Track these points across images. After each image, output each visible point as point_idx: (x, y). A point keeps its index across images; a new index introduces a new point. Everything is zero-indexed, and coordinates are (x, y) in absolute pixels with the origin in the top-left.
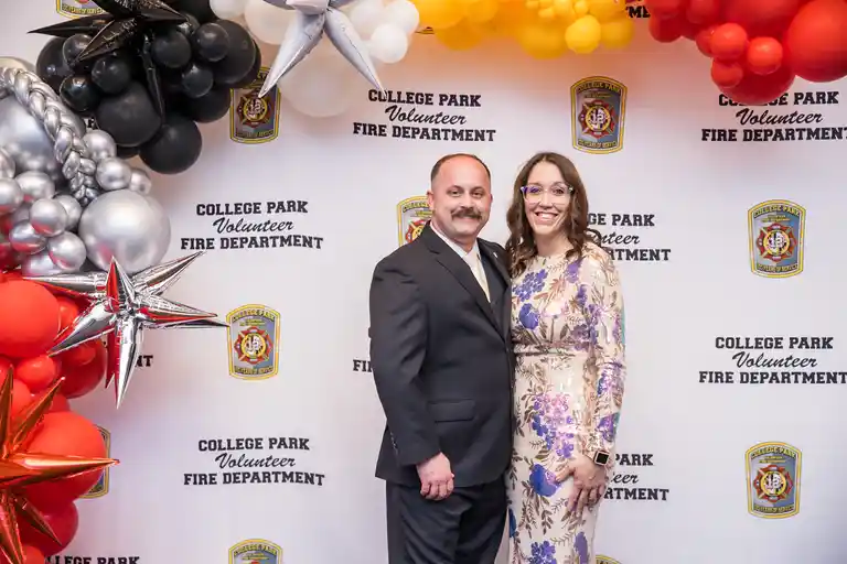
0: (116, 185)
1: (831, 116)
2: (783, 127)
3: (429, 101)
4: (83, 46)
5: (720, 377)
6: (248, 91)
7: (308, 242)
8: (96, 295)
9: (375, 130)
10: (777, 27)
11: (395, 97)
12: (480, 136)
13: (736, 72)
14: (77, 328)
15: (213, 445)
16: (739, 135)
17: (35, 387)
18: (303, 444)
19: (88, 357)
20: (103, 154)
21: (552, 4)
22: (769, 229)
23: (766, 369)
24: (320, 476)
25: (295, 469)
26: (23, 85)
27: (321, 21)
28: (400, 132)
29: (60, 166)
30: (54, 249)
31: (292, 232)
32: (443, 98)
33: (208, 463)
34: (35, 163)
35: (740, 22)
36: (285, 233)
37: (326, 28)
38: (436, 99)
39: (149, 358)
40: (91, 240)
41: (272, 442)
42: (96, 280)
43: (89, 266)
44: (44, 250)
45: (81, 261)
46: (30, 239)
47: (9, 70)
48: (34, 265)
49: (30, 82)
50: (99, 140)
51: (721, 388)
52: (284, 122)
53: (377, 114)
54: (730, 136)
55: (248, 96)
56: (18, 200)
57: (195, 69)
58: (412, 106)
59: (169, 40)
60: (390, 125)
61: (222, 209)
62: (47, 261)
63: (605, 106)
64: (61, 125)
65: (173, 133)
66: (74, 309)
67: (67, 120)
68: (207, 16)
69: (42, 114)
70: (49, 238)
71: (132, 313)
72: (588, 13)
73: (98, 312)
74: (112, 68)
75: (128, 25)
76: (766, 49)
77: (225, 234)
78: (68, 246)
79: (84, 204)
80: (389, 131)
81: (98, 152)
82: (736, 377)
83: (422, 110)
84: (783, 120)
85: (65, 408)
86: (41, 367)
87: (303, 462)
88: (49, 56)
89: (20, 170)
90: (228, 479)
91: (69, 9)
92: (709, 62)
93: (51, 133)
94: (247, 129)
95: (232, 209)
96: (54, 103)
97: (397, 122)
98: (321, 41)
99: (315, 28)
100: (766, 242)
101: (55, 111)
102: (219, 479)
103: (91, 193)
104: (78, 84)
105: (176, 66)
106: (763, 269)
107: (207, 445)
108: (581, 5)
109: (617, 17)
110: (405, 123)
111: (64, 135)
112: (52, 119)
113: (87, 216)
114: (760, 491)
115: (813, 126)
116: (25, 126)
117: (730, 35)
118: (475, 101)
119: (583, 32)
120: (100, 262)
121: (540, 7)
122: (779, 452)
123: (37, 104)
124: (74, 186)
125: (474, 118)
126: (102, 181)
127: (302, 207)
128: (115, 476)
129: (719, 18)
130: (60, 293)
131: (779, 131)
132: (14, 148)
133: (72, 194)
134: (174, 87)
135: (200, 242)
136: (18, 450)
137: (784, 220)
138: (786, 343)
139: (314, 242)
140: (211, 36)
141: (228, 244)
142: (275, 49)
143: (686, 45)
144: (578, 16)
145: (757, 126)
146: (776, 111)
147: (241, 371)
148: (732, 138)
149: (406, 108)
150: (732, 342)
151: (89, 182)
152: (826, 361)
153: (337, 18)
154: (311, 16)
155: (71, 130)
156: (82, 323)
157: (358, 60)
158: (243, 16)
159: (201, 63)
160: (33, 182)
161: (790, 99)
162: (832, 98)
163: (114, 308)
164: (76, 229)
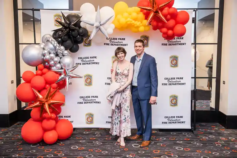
0: (66, 55)
1: (182, 41)
2: (175, 43)
3: (117, 39)
4: (60, 33)
5: (165, 84)
6: (86, 38)
7: (97, 63)
8: (62, 73)
9: (107, 44)
10: (172, 28)
11: (111, 39)
12: (125, 45)
13: (166, 36)
14: (59, 79)
15: (82, 97)
16: (168, 45)
17: (53, 88)
18: (97, 97)
19: (61, 83)
20: (63, 50)
21: (136, 24)
22: (173, 60)
23: (173, 83)
24: (100, 102)
25: (96, 101)
26: (51, 40)
27: (99, 28)
28: (112, 45)
29: (57, 53)
30: (56, 66)
31: (94, 62)
32: (119, 39)
33: (81, 100)
34: (52, 52)
35: (166, 28)
36: (93, 62)
37: (100, 29)
38: (118, 39)
39: (71, 83)
40: (62, 64)
41: (92, 97)
42: (62, 71)
43: (62, 68)
44: (55, 66)
45: (60, 67)
46: (53, 64)
47: (48, 37)
48: (53, 68)
49: (52, 39)
50: (62, 48)
51: (166, 86)
52: (92, 43)
53: (108, 42)
54: (166, 45)
55: (86, 39)
56: (50, 58)
57: (78, 36)
58: (114, 40)
59: (75, 32)
60: (110, 43)
61: (82, 58)
62: (55, 67)
63: (146, 40)
64: (57, 46)
65: (75, 46)
66: (59, 75)
67: (58, 45)
68: (80, 27)
69: (54, 44)
70: (56, 64)
71: (68, 76)
72: (142, 25)
73: (62, 76)
74: (65, 37)
75: (68, 30)
76: (170, 32)
77: (83, 62)
78: (58, 65)
79: (60, 58)
80: (110, 44)
81: (62, 50)
82: (168, 84)
83: (116, 41)
84: (175, 42)
85: (59, 92)
86: (55, 85)
87: (97, 100)
88: (54, 34)
89: (50, 53)
90: (85, 103)
91: (56, 25)
92: (162, 34)
93: (55, 47)
94: (86, 44)
95: (84, 58)
96: (56, 42)
97: (111, 43)
98: (99, 31)
99: (98, 29)
100: (172, 62)
101: (56, 44)
102: (83, 103)
103: (62, 56)
104: (60, 39)
105: (75, 36)
106: (172, 66)
107: (81, 97)
108: (141, 24)
109: (147, 26)
110: (113, 43)
111: (57, 47)
112: (55, 45)
113: (61, 60)
114: (172, 102)
115: (180, 43)
116: (51, 46)
117: (165, 30)
118: (124, 39)
119: (142, 29)
120: (63, 67)
121: (134, 25)
122: (175, 96)
123: (53, 43)
124: (59, 55)
125: (124, 42)
126: (64, 54)
127: (96, 57)
128: (66, 103)
129: (163, 27)
130: (57, 73)
131: (174, 44)
132: (49, 50)
133: (59, 57)
134: (75, 39)
135: (79, 64)
136: (51, 99)
137: (175, 58)
138: (176, 78)
139: (98, 63)
140: (81, 31)
141: (84, 64)
142: (91, 32)
143: (158, 30)
144: (141, 26)
145: (171, 43)
146: (173, 40)
147: (86, 85)
148: (167, 45)
149: (113, 41)
150: (167, 79)
151: (62, 54)
152: (182, 81)
153: (101, 27)
154: (97, 27)
155: (58, 46)
156: (60, 78)
157: (105, 34)
158: (86, 27)
159: (79, 35)
160: (52, 55)
161: (176, 38)
162: (182, 38)
163: (65, 75)
164: (59, 63)
